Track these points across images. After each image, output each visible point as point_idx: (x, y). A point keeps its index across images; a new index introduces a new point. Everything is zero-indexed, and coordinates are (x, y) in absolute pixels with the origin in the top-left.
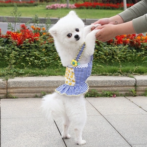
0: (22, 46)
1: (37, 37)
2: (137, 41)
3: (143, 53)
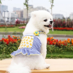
0: (8, 45)
1: (15, 41)
2: (59, 44)
3: (62, 49)
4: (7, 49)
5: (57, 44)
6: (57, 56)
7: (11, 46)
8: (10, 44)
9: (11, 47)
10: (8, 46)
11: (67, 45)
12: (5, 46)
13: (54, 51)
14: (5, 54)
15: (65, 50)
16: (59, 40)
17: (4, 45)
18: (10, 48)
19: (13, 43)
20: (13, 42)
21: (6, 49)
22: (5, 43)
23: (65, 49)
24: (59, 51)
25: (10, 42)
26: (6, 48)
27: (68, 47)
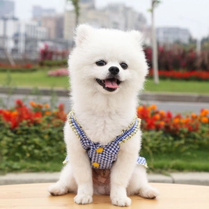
2: (174, 126)
3: (182, 142)
4: (13, 142)
5: (167, 128)
6: (168, 166)
7: (27, 134)
8: (21, 126)
9: (25, 136)
10: (15, 132)
11: (200, 131)
12: (6, 134)
13: (158, 149)
14: (5, 158)
15: (192, 146)
16: (174, 115)
17: (4, 131)
18: (22, 139)
19: (31, 125)
20: (29, 120)
21: (11, 145)
22: (7, 126)
23: (193, 143)
24: (174, 149)
25: (21, 121)
26: (10, 139)
27: (203, 138)
